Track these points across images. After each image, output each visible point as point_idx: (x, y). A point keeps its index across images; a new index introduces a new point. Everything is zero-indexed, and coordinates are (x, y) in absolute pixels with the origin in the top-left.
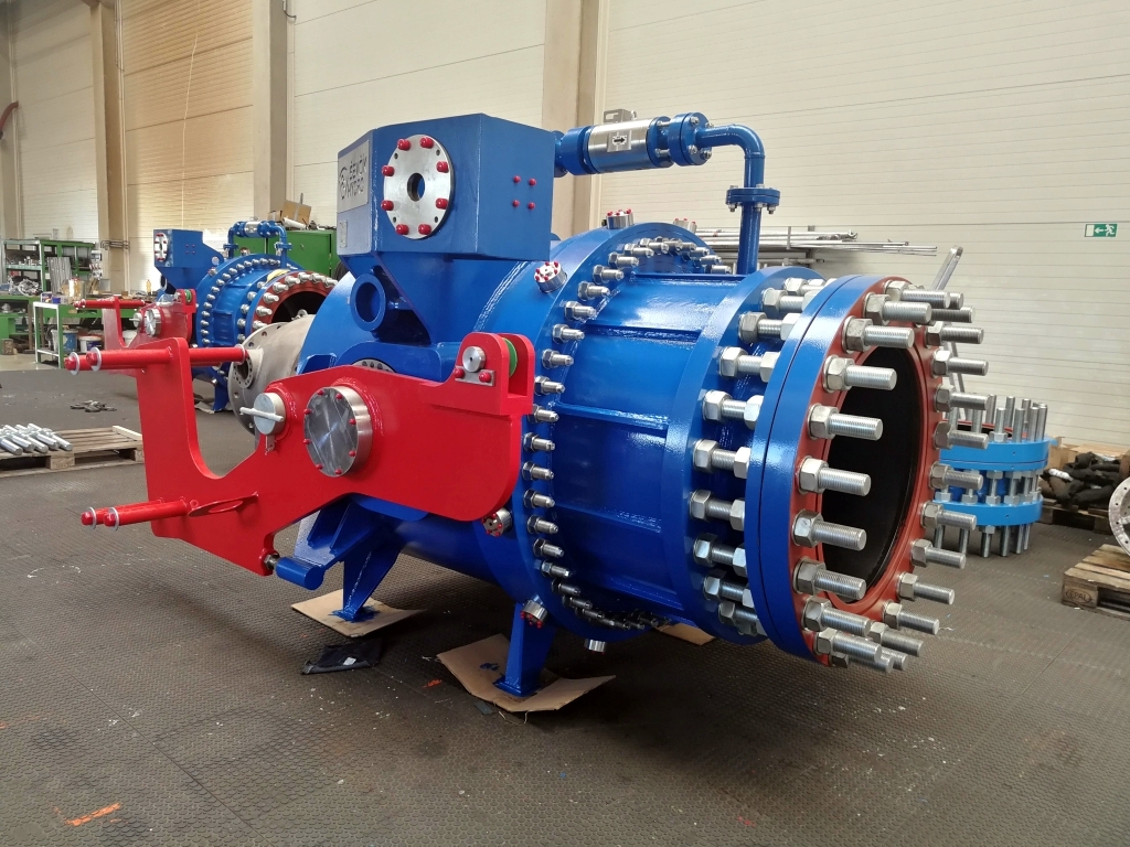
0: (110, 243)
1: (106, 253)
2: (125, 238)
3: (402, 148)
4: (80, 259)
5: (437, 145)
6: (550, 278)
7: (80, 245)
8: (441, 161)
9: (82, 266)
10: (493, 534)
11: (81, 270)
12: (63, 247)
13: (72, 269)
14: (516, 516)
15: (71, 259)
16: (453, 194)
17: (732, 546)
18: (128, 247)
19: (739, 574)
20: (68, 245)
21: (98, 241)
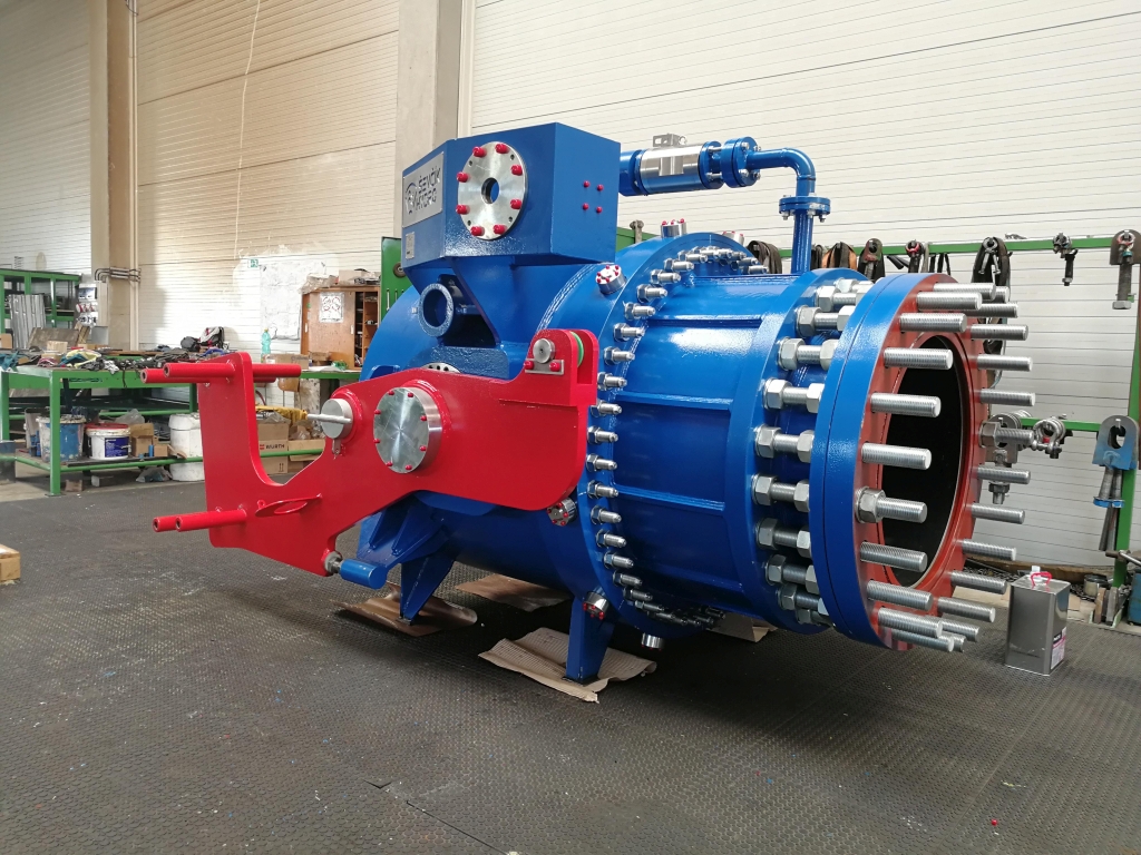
0: (111, 272)
1: (103, 287)
2: (133, 264)
3: (476, 155)
4: (59, 299)
5: (513, 151)
6: (611, 280)
7: (61, 278)
8: (515, 164)
9: (64, 309)
10: (559, 523)
11: (59, 314)
12: (35, 280)
13: (47, 312)
14: (580, 507)
15: (46, 298)
16: (527, 197)
17: (795, 529)
18: (137, 279)
19: (802, 555)
20: (41, 278)
21: (88, 272)
